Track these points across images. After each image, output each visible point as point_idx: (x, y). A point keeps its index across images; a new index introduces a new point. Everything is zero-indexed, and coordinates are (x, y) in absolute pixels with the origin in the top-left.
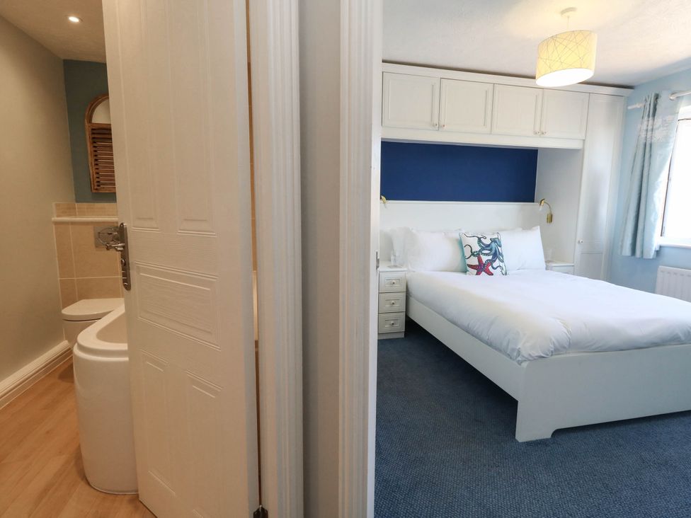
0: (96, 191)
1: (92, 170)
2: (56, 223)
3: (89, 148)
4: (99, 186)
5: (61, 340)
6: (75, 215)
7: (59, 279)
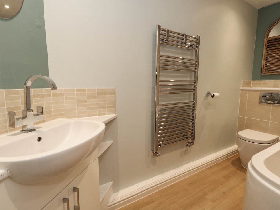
0: (264, 74)
1: (264, 63)
2: (242, 90)
3: (264, 51)
4: (265, 71)
5: (235, 145)
6: (250, 87)
7: (238, 116)
